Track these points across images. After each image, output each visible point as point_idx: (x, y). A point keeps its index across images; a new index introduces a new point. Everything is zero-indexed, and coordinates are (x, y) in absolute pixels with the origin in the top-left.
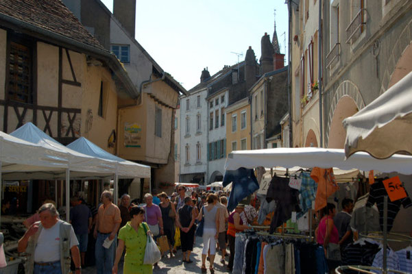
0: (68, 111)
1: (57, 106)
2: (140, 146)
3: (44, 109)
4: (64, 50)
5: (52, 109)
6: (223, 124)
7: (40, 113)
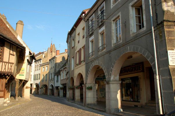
0: (11, 63)
1: (8, 61)
2: (23, 75)
3: (5, 62)
4: (11, 45)
5: (7, 63)
6: (40, 69)
7: (4, 63)
